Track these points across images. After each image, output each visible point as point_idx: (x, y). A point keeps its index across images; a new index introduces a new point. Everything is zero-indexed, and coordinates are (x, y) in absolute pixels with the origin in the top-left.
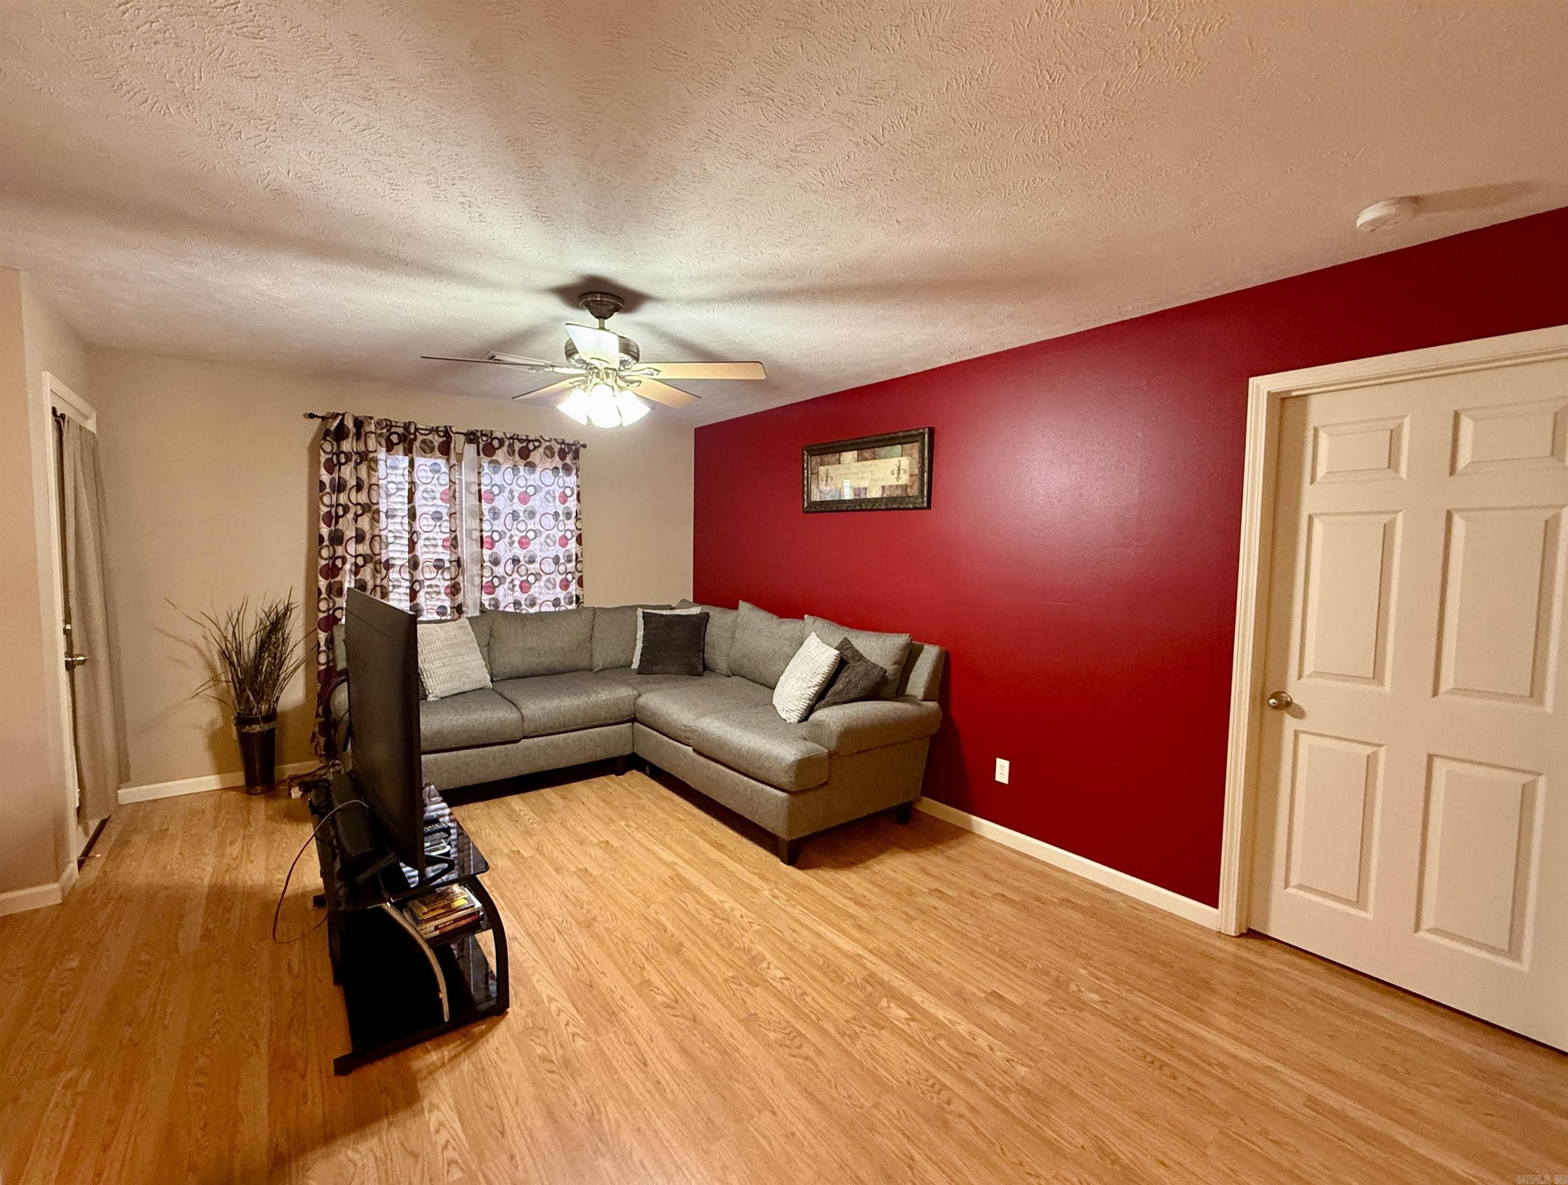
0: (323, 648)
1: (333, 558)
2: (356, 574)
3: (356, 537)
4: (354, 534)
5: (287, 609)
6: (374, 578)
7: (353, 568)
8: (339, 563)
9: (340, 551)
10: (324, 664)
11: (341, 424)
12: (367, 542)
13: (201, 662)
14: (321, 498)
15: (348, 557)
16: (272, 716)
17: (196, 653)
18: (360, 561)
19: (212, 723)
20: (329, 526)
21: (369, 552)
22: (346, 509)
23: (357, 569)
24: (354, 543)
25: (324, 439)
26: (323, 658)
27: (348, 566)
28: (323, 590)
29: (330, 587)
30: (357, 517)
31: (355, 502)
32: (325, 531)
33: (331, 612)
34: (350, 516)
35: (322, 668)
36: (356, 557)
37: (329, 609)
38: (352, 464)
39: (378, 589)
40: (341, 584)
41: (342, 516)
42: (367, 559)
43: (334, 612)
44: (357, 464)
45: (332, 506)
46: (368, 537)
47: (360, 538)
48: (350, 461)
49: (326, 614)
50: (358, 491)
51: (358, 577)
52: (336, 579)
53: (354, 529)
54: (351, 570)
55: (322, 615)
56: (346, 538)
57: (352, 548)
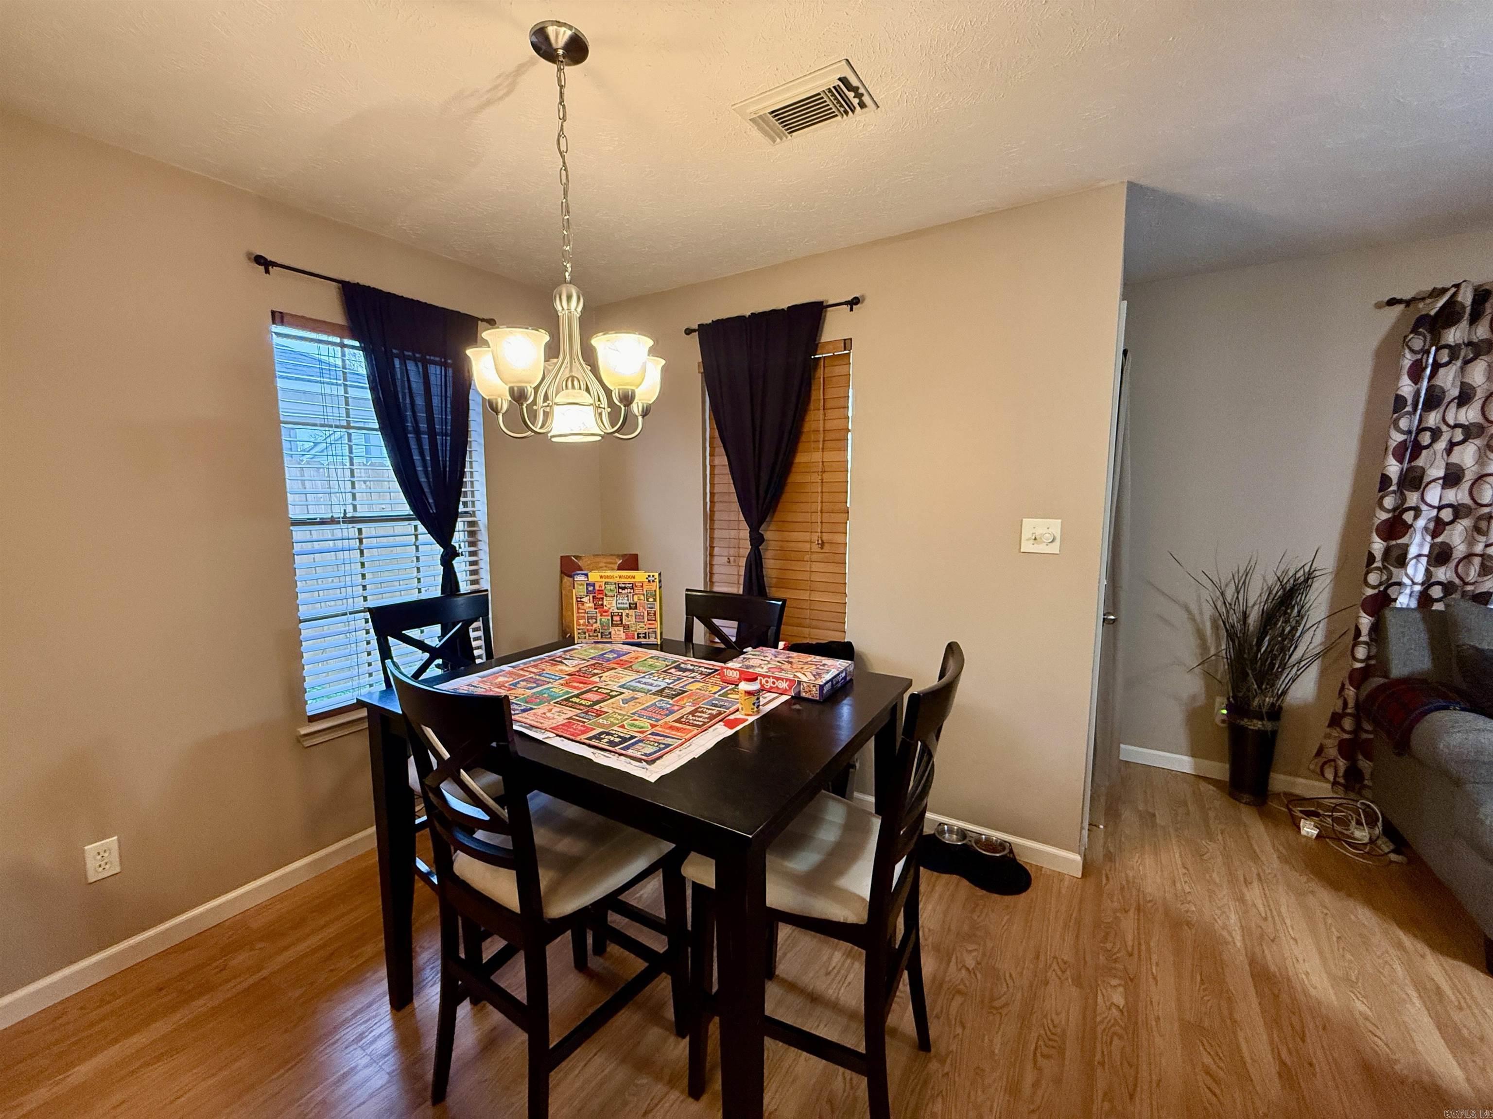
0: (1364, 638)
1: (1399, 510)
2: (1434, 535)
3: (1445, 478)
4: (1441, 473)
5: (1309, 577)
6: (1471, 542)
7: (1432, 526)
8: (1408, 517)
9: (1413, 498)
10: (1361, 661)
11: (1452, 302)
12: (1466, 485)
13: (1189, 626)
14: (1396, 421)
15: (1424, 507)
16: (1275, 713)
17: (1185, 616)
18: (1447, 515)
19: (1194, 698)
20: (1401, 461)
21: (1467, 500)
22: (1436, 434)
23: (1438, 526)
24: (1439, 488)
25: (1414, 330)
26: (1361, 652)
27: (1421, 523)
28: (1378, 555)
29: (1387, 552)
30: (1451, 446)
31: (1452, 423)
32: (1393, 469)
33: (1382, 588)
34: (1441, 445)
35: (1358, 665)
36: (1440, 508)
37: (1381, 584)
38: (1459, 363)
39: (1477, 561)
40: (1406, 548)
41: (1427, 447)
42: (1459, 511)
43: (1386, 589)
44: (1467, 362)
45: (1409, 432)
46: (1469, 476)
47: (1452, 478)
48: (1458, 358)
49: (1376, 591)
50: (1460, 405)
51: (1439, 540)
52: (1399, 541)
53: (1443, 465)
54: (1426, 529)
55: (1370, 592)
56: (1426, 479)
57: (1433, 495)
